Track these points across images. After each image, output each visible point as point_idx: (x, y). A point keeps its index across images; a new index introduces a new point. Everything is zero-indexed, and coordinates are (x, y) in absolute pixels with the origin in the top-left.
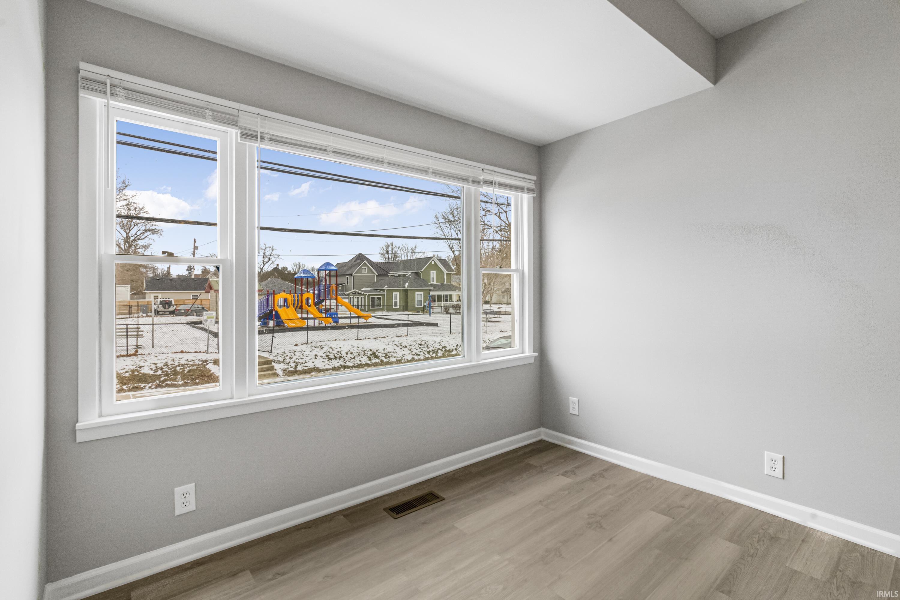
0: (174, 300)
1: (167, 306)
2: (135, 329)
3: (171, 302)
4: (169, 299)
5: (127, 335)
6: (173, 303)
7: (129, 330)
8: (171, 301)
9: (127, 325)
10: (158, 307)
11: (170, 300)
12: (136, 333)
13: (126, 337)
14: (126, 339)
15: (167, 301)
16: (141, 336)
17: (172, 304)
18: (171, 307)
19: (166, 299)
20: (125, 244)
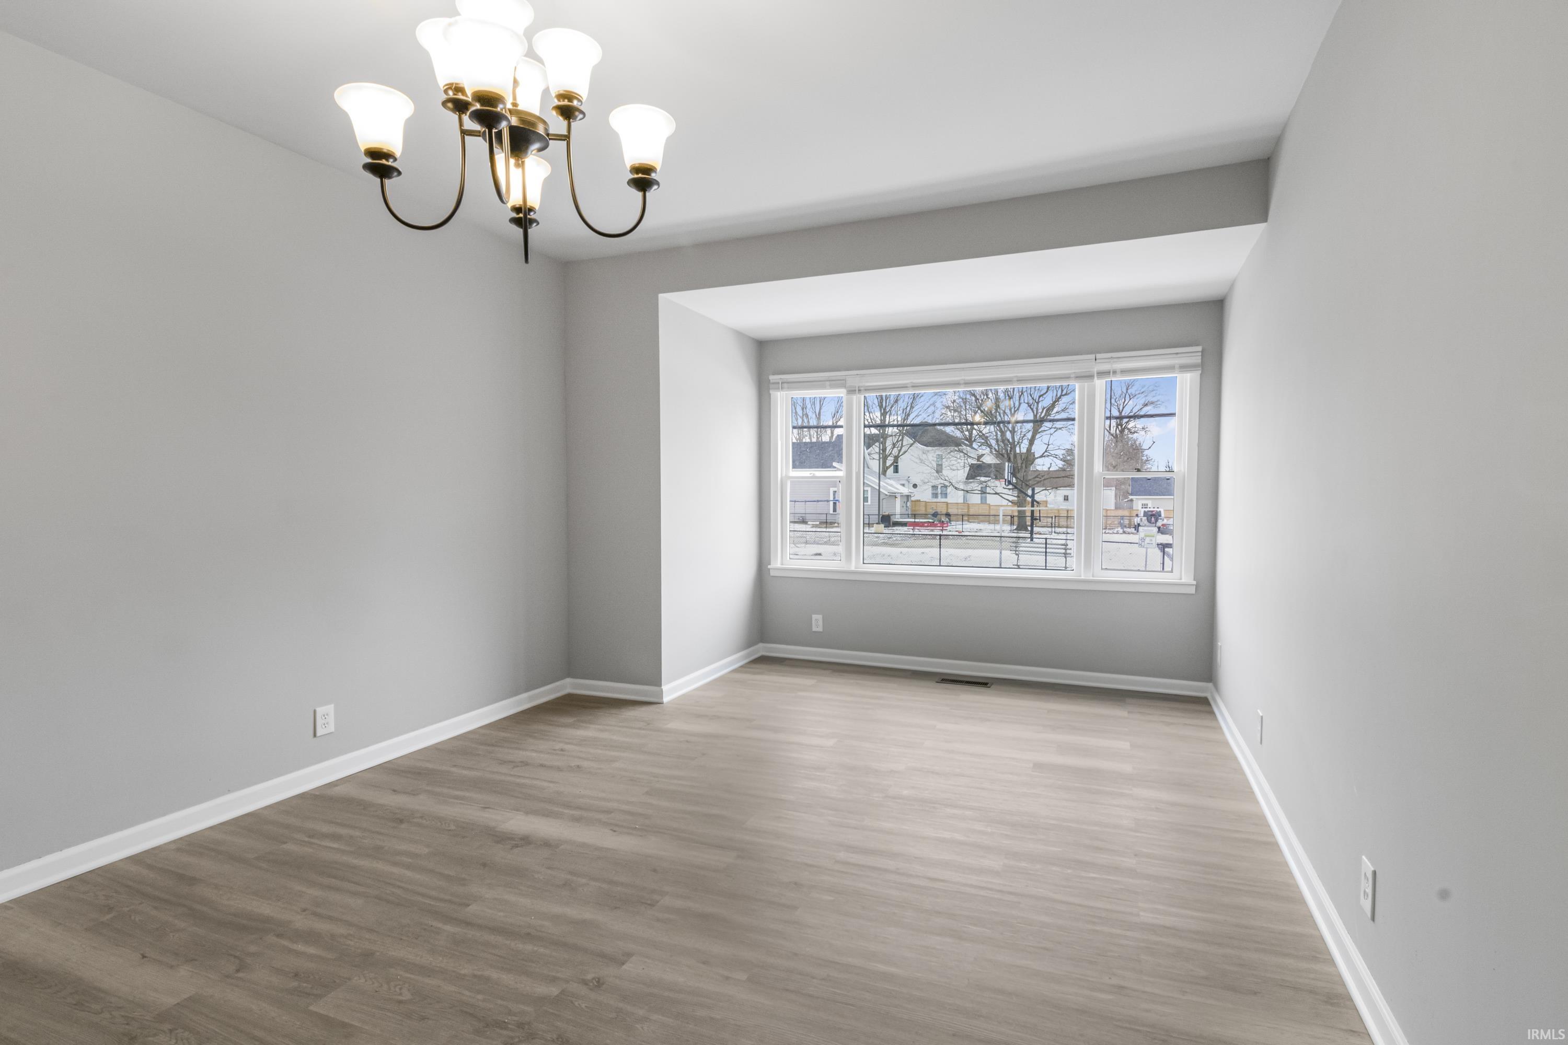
0: (1164, 510)
1: (1153, 519)
2: (1062, 545)
3: (1159, 514)
4: (1158, 508)
5: (1046, 552)
6: (1163, 515)
7: (1048, 546)
8: (1160, 511)
9: (1046, 539)
10: (1141, 520)
11: (1158, 510)
12: (1064, 551)
13: (1044, 554)
14: (1045, 557)
15: (1154, 511)
16: (1069, 555)
17: (1160, 516)
18: (1159, 520)
19: (1154, 508)
20: (1117, 427)
